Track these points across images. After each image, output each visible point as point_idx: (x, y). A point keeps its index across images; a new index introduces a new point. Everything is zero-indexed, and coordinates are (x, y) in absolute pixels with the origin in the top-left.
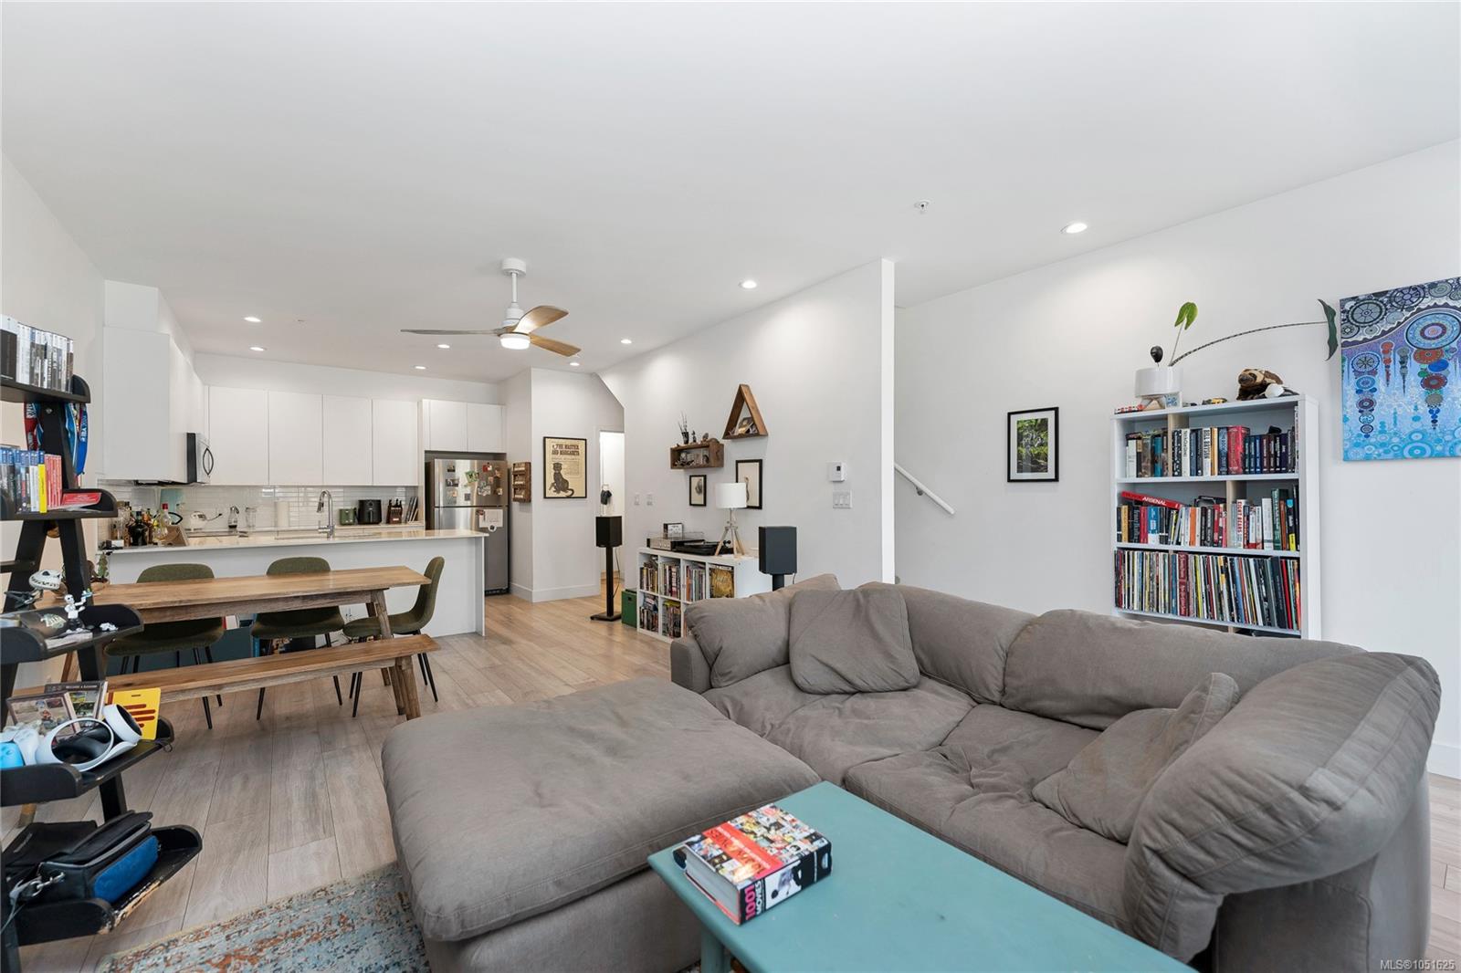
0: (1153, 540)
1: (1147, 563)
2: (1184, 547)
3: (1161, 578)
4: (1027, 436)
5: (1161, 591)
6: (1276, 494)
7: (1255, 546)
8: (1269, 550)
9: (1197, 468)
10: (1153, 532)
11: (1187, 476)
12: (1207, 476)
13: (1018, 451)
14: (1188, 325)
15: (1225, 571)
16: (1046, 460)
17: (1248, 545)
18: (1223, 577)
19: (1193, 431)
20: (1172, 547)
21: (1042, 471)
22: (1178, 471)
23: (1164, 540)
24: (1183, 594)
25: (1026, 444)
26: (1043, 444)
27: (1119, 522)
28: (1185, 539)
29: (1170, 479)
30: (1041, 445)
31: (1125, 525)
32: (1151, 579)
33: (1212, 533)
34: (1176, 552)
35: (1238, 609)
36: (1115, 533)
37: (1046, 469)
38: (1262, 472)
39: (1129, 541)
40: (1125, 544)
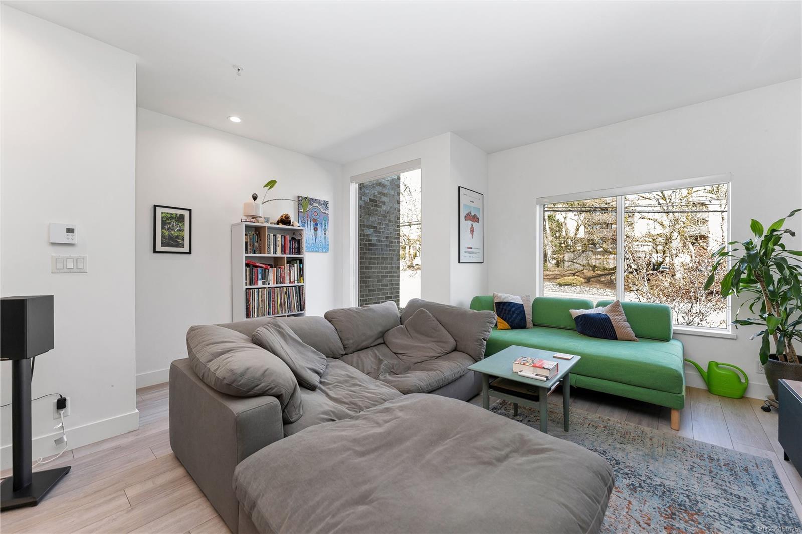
0: (260, 284)
1: (260, 294)
2: (271, 285)
3: (265, 300)
4: (170, 223)
5: (265, 306)
6: (298, 262)
7: (292, 282)
8: (296, 284)
9: (275, 252)
10: (260, 279)
11: (272, 255)
12: (279, 255)
13: (162, 232)
14: (270, 188)
15: (286, 293)
16: (183, 241)
17: (290, 282)
18: (286, 295)
19: (274, 235)
20: (267, 286)
21: (180, 247)
22: (269, 253)
23: (264, 283)
24: (273, 305)
25: (169, 229)
26: (182, 230)
27: (246, 276)
28: (272, 282)
29: (266, 255)
30: (180, 230)
31: (248, 277)
32: (262, 301)
33: (280, 279)
34: (269, 287)
35: (290, 307)
36: (245, 281)
37: (183, 246)
38: (293, 254)
39: (250, 285)
40: (249, 286)
